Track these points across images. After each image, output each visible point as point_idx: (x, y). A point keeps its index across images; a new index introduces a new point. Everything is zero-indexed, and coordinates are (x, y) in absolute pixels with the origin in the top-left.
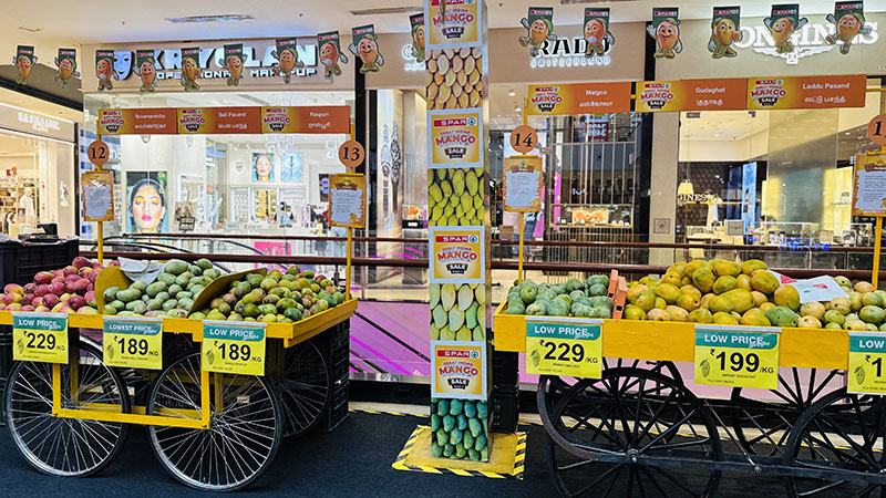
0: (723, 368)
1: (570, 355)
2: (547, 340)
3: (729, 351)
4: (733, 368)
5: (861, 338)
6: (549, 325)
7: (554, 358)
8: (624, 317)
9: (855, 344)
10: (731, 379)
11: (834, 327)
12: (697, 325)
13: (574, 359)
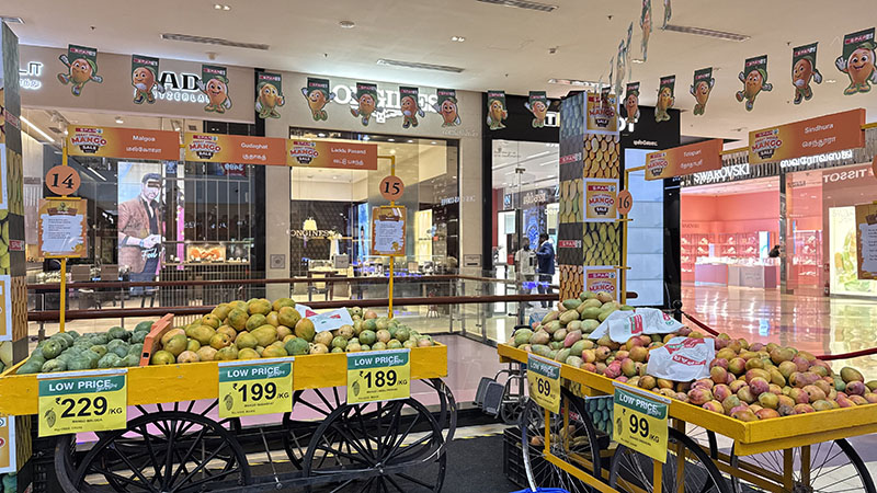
0: (245, 400)
1: (92, 409)
2: (64, 397)
3: (250, 384)
4: (254, 398)
5: (356, 357)
6: (66, 381)
7: (73, 415)
8: (151, 363)
9: (351, 363)
10: (253, 408)
11: (338, 350)
12: (221, 363)
13: (96, 413)
